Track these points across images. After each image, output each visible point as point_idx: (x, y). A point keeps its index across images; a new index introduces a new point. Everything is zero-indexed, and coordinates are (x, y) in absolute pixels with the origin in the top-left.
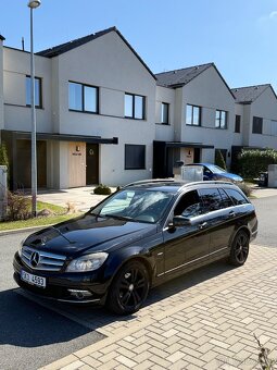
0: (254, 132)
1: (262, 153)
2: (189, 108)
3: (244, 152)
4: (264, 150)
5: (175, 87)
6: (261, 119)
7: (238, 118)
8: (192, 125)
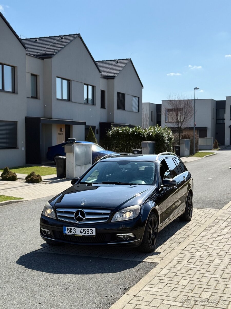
0: (119, 108)
1: (131, 130)
2: (58, 81)
3: (114, 129)
4: (133, 127)
5: (43, 57)
6: (123, 95)
7: (103, 92)
8: (62, 100)
